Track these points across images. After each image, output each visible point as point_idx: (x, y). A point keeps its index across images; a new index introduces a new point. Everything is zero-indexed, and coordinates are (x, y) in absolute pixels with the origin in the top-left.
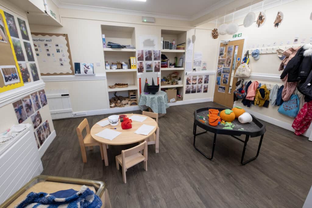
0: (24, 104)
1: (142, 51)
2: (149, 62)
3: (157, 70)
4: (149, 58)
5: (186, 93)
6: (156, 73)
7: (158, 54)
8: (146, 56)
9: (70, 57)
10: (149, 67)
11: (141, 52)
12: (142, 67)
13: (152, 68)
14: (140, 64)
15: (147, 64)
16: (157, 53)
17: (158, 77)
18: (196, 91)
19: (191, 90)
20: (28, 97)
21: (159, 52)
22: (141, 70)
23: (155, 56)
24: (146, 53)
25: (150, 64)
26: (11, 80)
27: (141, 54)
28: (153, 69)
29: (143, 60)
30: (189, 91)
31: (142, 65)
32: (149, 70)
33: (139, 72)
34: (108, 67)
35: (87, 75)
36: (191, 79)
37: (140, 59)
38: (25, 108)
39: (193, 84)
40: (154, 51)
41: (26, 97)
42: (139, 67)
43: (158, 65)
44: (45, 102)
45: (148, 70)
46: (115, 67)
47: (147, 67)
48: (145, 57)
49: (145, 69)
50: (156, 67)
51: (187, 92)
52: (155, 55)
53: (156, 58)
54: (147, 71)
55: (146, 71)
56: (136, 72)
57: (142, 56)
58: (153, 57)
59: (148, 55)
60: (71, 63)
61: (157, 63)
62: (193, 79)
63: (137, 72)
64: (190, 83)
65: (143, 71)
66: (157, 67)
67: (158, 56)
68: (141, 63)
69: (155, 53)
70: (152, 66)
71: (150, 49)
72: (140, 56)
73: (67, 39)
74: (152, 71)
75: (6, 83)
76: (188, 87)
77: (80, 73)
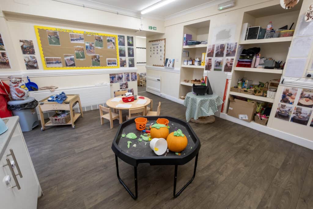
0: (117, 76)
1: (214, 46)
2: (219, 59)
3: (228, 69)
4: (220, 54)
5: (276, 116)
6: (226, 73)
7: (234, 48)
8: (217, 51)
9: (165, 55)
10: (218, 64)
11: (212, 47)
12: (210, 65)
13: (222, 66)
14: (209, 61)
15: (216, 61)
16: (232, 46)
17: (228, 78)
18: (307, 122)
19: (292, 115)
20: (122, 73)
21: (234, 45)
22: (208, 67)
23: (228, 51)
24: (218, 48)
25: (219, 61)
26: (111, 64)
27: (211, 50)
28: (223, 68)
29: (212, 56)
30: (286, 115)
31: (210, 62)
32: (218, 68)
33: (206, 70)
34: (186, 63)
35: (169, 68)
36: (296, 94)
37: (210, 55)
38: (117, 78)
39: (299, 104)
40: (228, 45)
41: (120, 73)
42: (207, 64)
43: (230, 63)
44: (134, 79)
45: (216, 68)
46: (190, 63)
47: (216, 65)
48: (215, 52)
49: (213, 67)
50: (226, 65)
51: (279, 115)
52: (229, 49)
53: (230, 53)
54: (215, 70)
55: (213, 69)
56: (203, 69)
57: (212, 52)
58: (225, 52)
59: (219, 50)
60: (164, 58)
61: (230, 60)
62: (302, 94)
63: (205, 69)
64: (291, 100)
65: (210, 69)
66: (229, 65)
67: (232, 50)
68: (210, 59)
69: (229, 47)
70: (222, 64)
71: (224, 42)
72: (210, 52)
73: (165, 42)
74: (221, 70)
75: (108, 65)
76: (283, 106)
77: (166, 66)
